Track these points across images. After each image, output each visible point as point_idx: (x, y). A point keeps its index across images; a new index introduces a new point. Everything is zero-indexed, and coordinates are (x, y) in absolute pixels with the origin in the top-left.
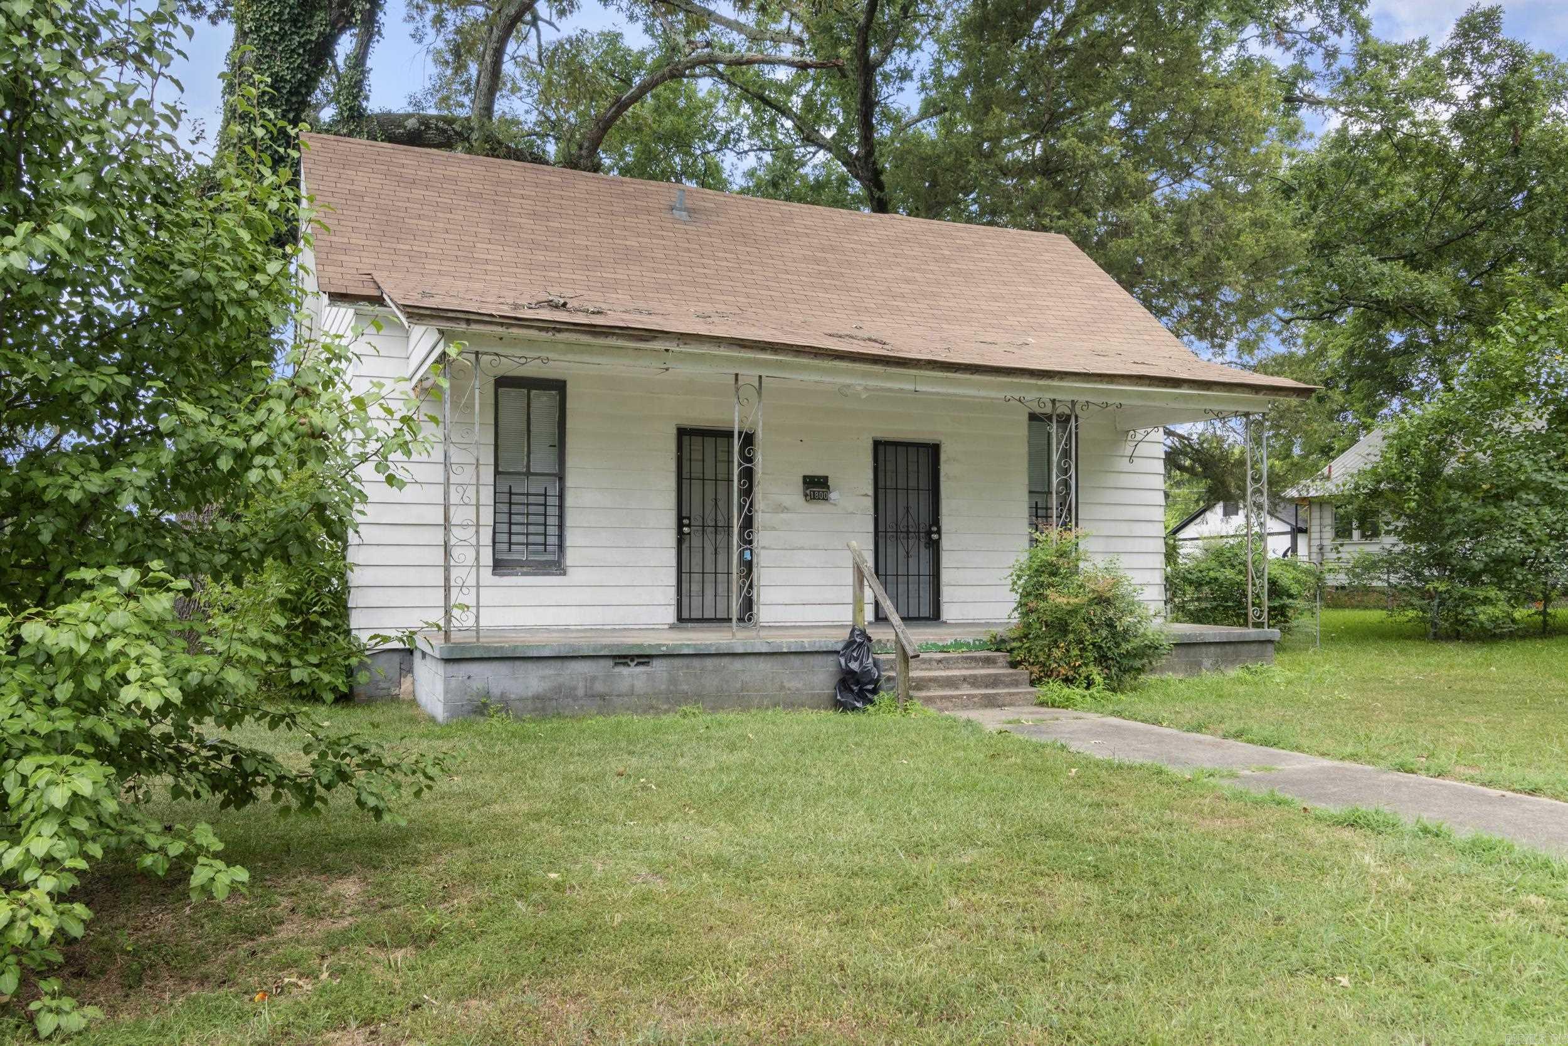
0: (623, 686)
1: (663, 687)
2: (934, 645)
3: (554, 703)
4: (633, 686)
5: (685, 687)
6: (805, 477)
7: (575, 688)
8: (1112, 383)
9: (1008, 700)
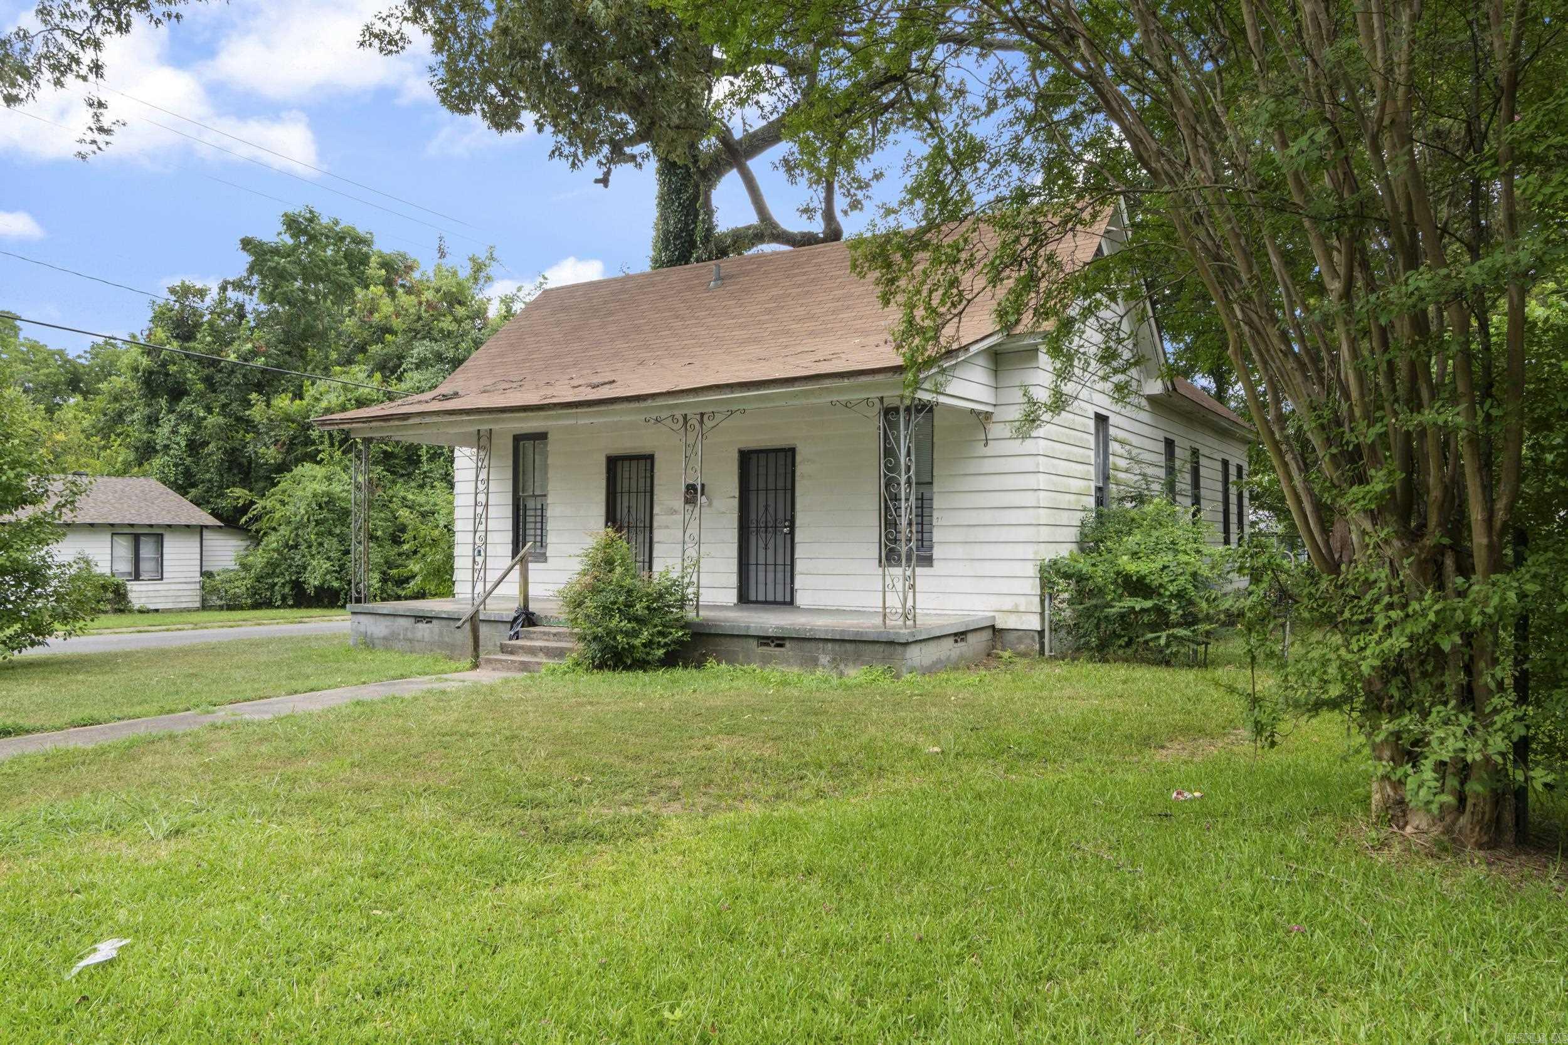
0: (419, 635)
1: (433, 639)
4: (423, 636)
5: (447, 640)
7: (399, 634)
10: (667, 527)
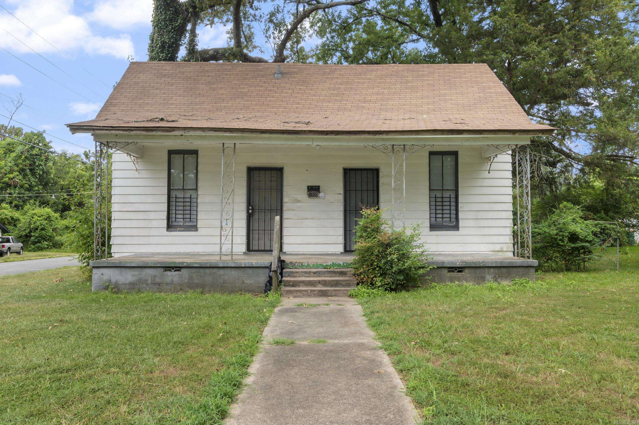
0: (168, 280)
1: (186, 281)
2: (321, 265)
3: (138, 286)
4: (172, 280)
5: (197, 281)
6: (308, 187)
7: (147, 280)
8: (418, 134)
9: (333, 293)
10: (293, 210)
